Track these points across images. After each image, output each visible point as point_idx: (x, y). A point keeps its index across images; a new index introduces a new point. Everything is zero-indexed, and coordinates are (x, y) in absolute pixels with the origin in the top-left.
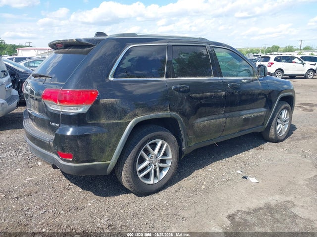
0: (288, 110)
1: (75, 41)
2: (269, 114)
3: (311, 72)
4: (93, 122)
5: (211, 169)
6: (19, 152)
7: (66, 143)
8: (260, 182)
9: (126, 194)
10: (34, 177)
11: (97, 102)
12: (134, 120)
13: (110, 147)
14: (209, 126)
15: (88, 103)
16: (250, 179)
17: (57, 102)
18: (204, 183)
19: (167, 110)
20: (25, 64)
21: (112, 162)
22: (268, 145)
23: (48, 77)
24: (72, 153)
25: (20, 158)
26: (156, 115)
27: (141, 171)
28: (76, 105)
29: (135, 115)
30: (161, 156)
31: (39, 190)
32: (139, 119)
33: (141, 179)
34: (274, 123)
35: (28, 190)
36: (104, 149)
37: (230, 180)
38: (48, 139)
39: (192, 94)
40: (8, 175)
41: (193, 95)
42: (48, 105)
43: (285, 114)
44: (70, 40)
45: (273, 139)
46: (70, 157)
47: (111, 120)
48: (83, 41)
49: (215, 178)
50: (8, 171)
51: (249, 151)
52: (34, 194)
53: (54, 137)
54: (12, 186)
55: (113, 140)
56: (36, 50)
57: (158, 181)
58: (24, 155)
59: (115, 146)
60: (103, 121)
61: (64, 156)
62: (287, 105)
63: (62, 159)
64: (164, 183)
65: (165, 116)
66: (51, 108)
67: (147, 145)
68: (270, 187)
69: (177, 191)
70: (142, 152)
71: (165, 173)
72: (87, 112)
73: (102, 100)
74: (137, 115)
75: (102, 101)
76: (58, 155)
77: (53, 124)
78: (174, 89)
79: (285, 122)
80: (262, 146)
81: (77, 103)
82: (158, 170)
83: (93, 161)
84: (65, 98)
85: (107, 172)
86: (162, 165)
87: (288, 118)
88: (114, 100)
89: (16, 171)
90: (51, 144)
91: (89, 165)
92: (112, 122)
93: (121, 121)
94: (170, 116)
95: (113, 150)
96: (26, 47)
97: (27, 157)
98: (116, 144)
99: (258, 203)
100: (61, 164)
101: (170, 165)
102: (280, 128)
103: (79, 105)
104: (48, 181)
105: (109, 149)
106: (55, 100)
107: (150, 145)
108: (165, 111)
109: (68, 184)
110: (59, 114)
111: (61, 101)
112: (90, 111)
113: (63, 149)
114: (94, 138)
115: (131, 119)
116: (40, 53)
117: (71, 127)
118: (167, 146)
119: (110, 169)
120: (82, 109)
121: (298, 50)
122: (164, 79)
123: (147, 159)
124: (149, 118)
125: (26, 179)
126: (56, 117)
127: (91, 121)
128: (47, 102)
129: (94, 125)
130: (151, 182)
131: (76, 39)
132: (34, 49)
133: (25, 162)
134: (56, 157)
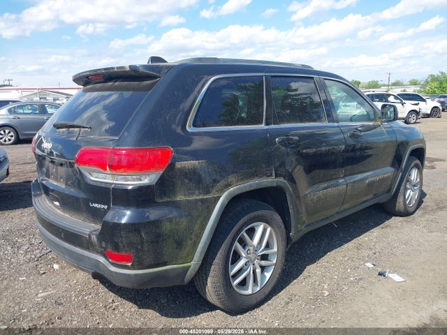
0: (418, 169)
1: (128, 69)
2: (396, 176)
3: (413, 115)
4: (165, 199)
5: (327, 262)
6: (19, 248)
7: (121, 237)
8: (408, 281)
9: (210, 313)
10: (51, 291)
11: (172, 166)
12: (226, 193)
13: (191, 239)
14: (326, 198)
15: (157, 169)
16: (391, 275)
17: (105, 169)
18: (326, 287)
19: (271, 175)
20: (10, 111)
21: (194, 264)
22: (395, 221)
23: (84, 127)
24: (132, 253)
25: (22, 258)
26: (256, 184)
27: (235, 276)
28: (140, 173)
29: (228, 186)
30: (263, 248)
31: (64, 314)
32: (234, 191)
33: (234, 287)
34: (402, 188)
35: (46, 315)
36: (181, 243)
37: (361, 279)
38: (87, 231)
39: (303, 149)
40: (6, 288)
41: (304, 151)
42: (87, 174)
43: (414, 174)
44: (118, 68)
45: (401, 212)
46: (127, 259)
47: (193, 194)
48: (141, 70)
49: (338, 276)
50: (5, 282)
51: (371, 231)
52: (58, 321)
53: (99, 227)
54: (17, 308)
55: (197, 227)
56: (20, 91)
57: (259, 289)
58: (26, 252)
59: (199, 237)
60: (180, 198)
61: (116, 258)
62: (418, 162)
63: (112, 264)
64: (267, 291)
65: (269, 185)
66: (92, 178)
67: (244, 233)
68: (425, 288)
69: (289, 303)
70: (237, 244)
71: (268, 275)
72: (156, 183)
73: (179, 163)
74: (230, 185)
75: (179, 165)
76: (105, 256)
77: (96, 205)
78: (279, 142)
79: (414, 186)
80: (387, 223)
81: (141, 170)
82: (258, 270)
83: (165, 264)
84: (119, 161)
85: (185, 281)
86: (263, 263)
87: (418, 180)
88: (196, 162)
89: (18, 280)
90: (94, 238)
91: (159, 271)
92: (194, 198)
93: (208, 196)
94: (275, 185)
95: (196, 244)
96: (4, 86)
97: (33, 256)
98: (200, 233)
99: (418, 315)
100: (111, 272)
101: (275, 262)
102: (409, 195)
103: (143, 172)
104: (77, 296)
105: (190, 242)
106: (103, 166)
107: (247, 232)
108: (268, 176)
109: (111, 301)
110: (109, 188)
111: (113, 168)
112: (161, 181)
113: (116, 247)
114: (167, 227)
115: (222, 191)
116: (25, 94)
117: (128, 209)
118: (271, 232)
119: (190, 274)
120: (148, 179)
121: (384, 85)
122: (263, 126)
123: (244, 255)
124: (248, 190)
125: (39, 295)
126: (102, 193)
127: (161, 198)
128: (84, 169)
129: (167, 204)
130: (249, 292)
131: (130, 66)
132: (17, 89)
133: (31, 264)
134: (102, 259)
